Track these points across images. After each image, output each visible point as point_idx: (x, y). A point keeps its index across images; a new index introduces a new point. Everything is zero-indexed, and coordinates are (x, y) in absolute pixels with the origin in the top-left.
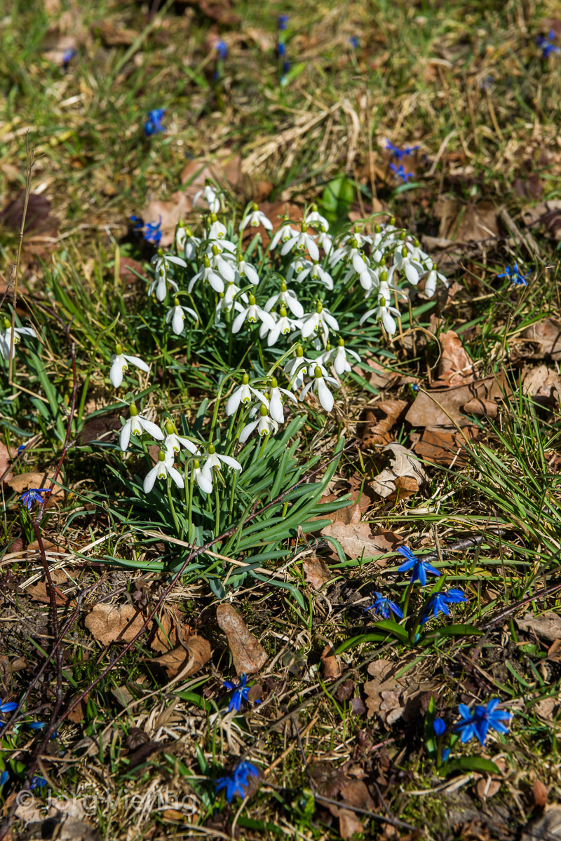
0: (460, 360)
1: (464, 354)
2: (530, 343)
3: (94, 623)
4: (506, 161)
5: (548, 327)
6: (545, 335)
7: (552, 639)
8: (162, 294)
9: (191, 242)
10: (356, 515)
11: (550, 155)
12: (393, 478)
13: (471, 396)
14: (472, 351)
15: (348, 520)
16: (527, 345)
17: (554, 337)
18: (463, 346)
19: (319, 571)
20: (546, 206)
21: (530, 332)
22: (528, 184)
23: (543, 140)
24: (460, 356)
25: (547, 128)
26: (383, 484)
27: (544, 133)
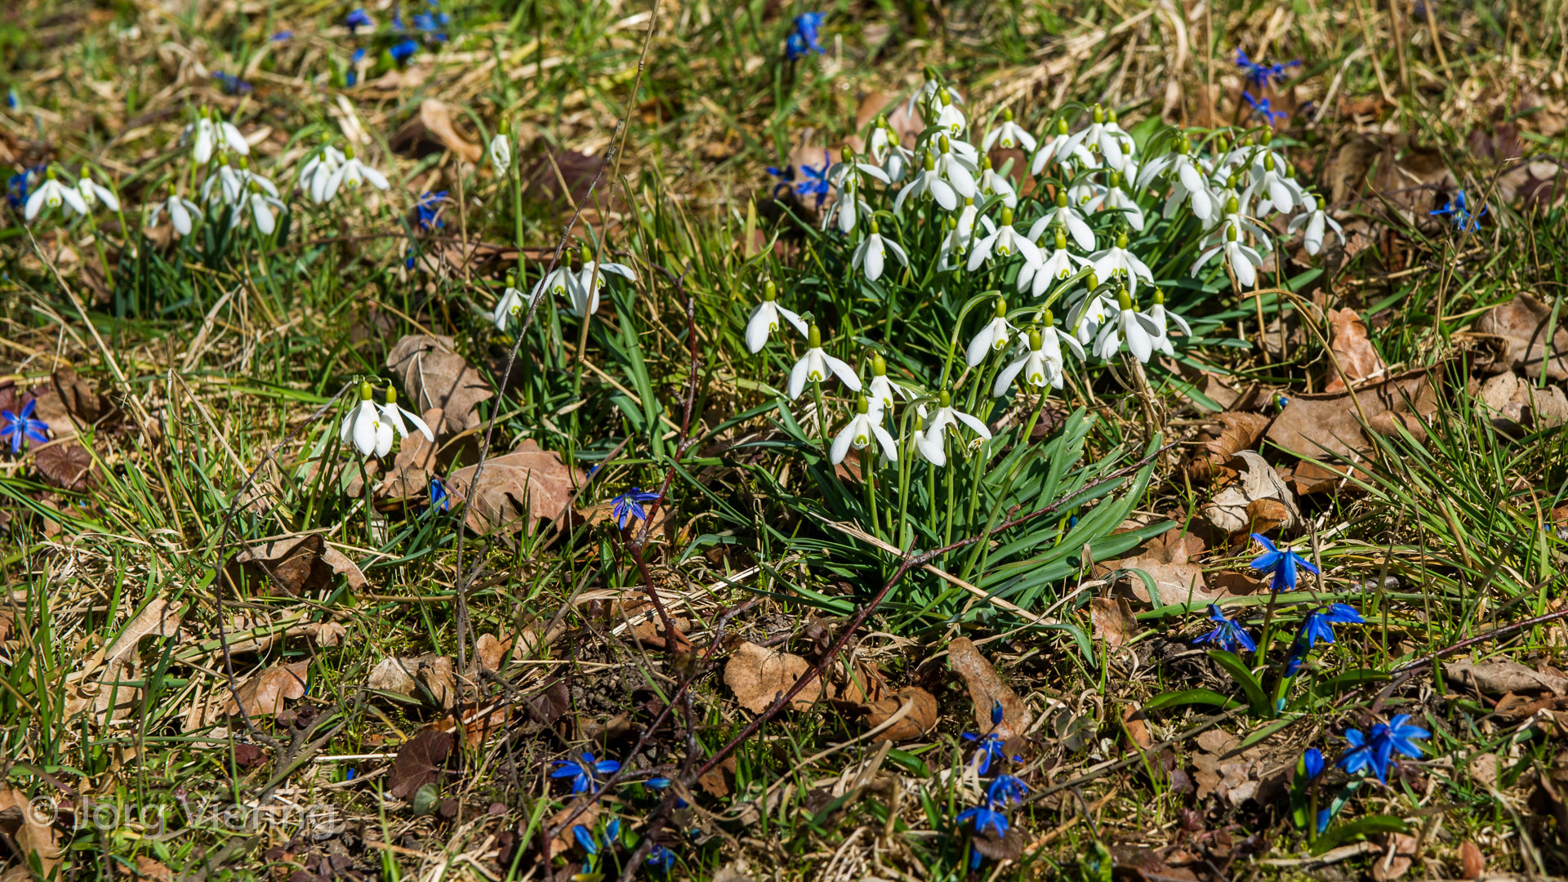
0: (1363, 360)
1: (1370, 350)
2: (1487, 340)
3: (741, 677)
4: (1458, 113)
5: (1518, 311)
6: (1513, 326)
7: (1502, 690)
8: (848, 221)
9: (898, 154)
10: (1181, 554)
11: (1538, 102)
12: (1245, 503)
13: (1382, 406)
14: (1385, 348)
15: (1167, 559)
16: (1482, 345)
17: (1530, 333)
18: (1369, 337)
19: (1117, 620)
20: (1529, 172)
21: (1488, 320)
22: (1496, 141)
23: (1528, 82)
24: (1365, 353)
25: (1535, 63)
26: (1227, 510)
27: (1529, 69)
